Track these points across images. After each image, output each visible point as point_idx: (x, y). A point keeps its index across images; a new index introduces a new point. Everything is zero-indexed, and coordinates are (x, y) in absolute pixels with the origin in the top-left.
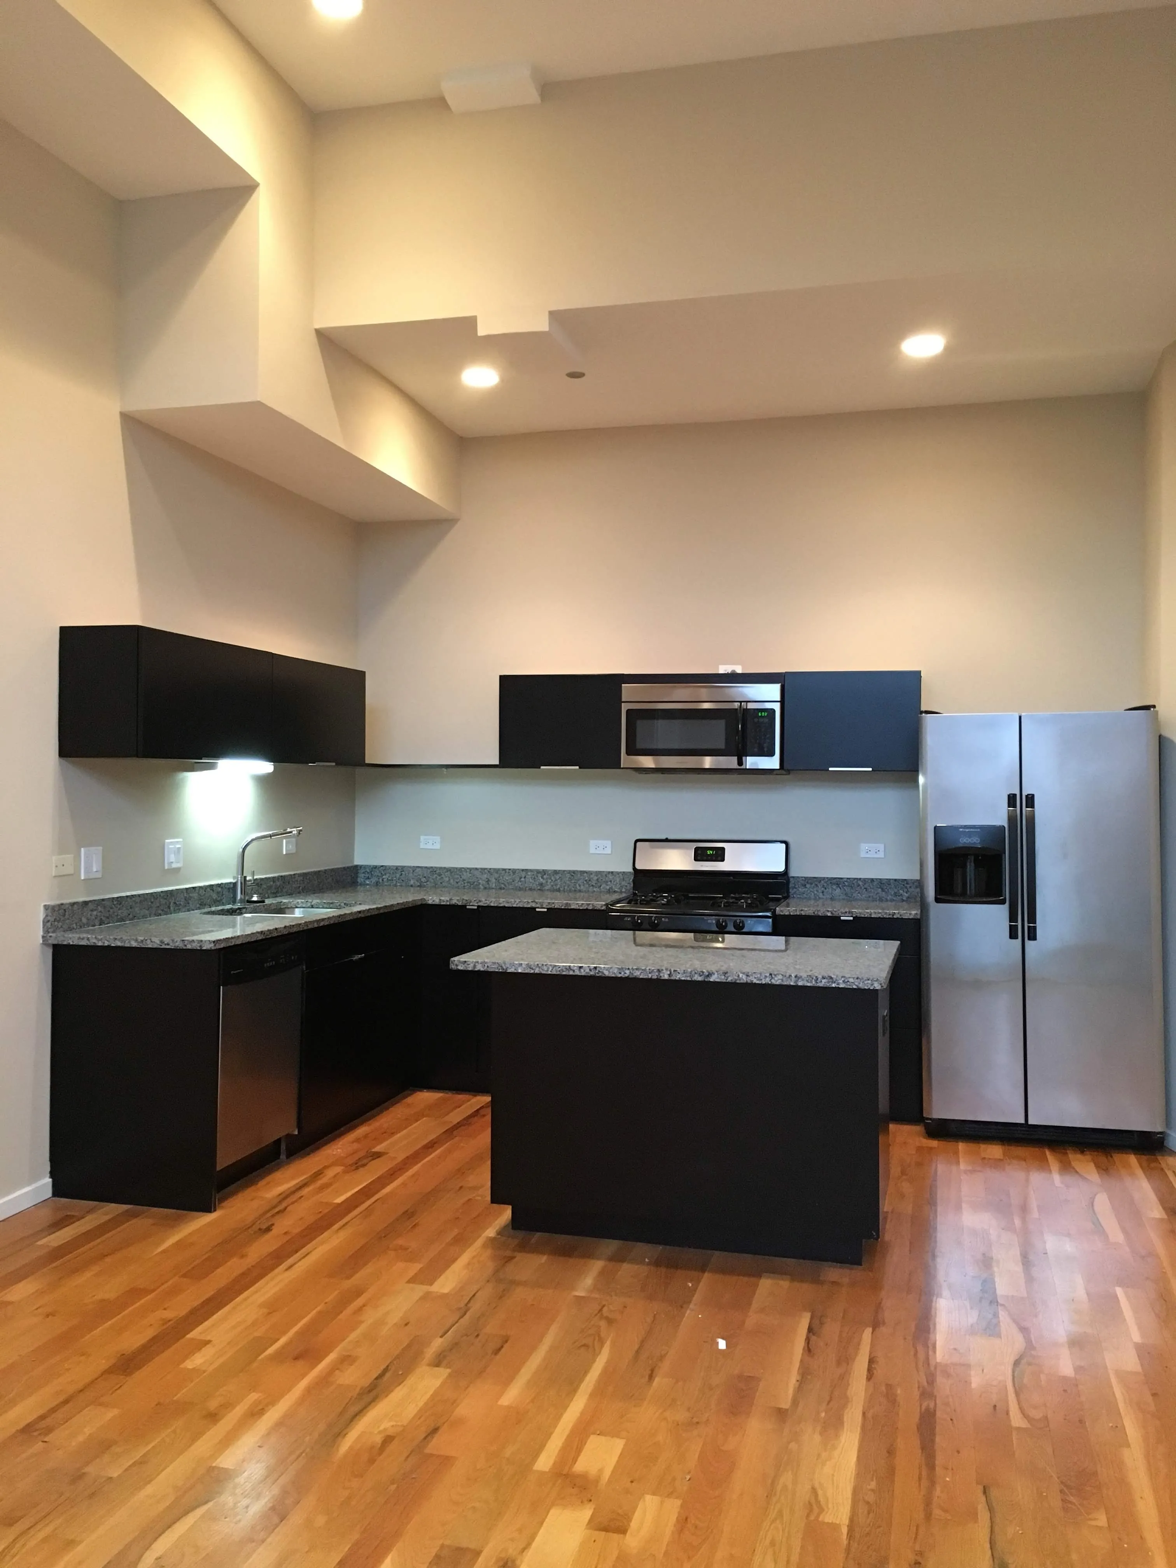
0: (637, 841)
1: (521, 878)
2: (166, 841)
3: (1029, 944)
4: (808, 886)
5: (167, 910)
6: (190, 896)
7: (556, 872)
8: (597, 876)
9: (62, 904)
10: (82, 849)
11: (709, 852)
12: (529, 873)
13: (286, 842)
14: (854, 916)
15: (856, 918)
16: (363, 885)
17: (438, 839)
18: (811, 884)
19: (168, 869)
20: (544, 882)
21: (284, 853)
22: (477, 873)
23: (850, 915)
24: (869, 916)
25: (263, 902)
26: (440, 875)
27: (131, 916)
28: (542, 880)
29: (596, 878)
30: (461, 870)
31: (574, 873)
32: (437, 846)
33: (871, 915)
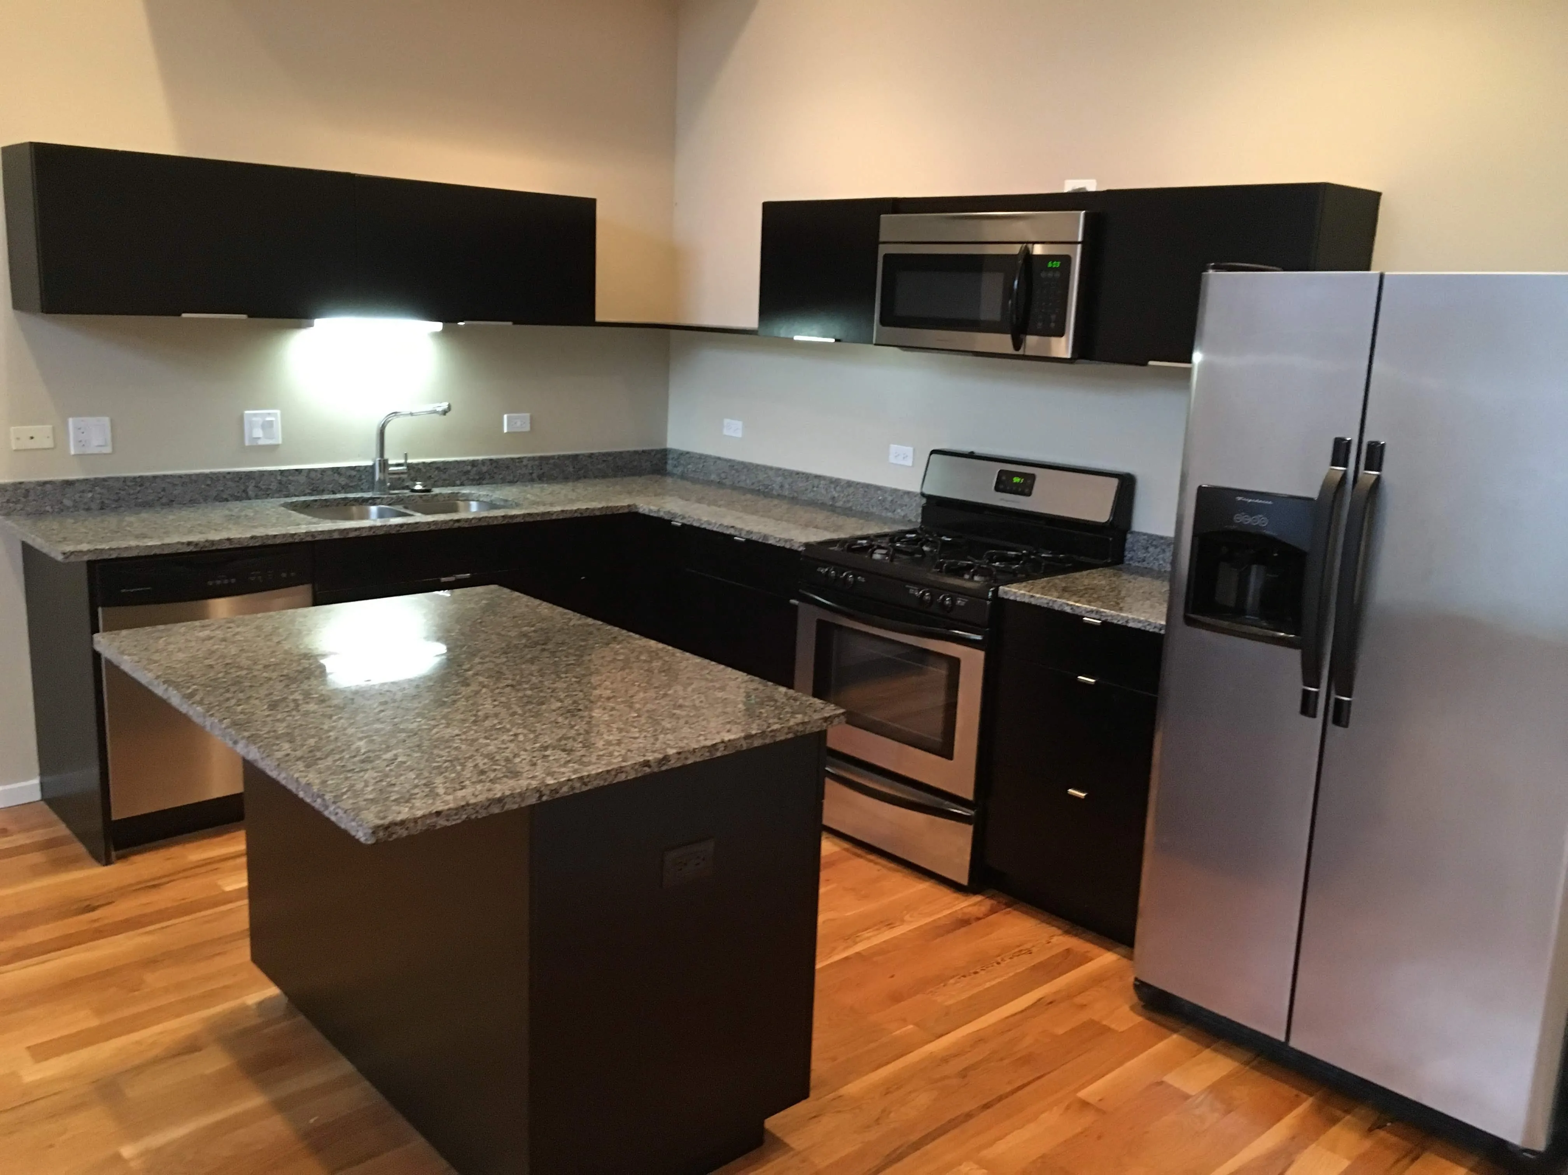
0: (934, 452)
1: (813, 487)
2: (247, 412)
3: (1335, 731)
4: (1151, 549)
5: (243, 496)
6: (289, 480)
7: (850, 484)
8: (891, 496)
9: (21, 483)
10: (71, 420)
11: (1016, 480)
12: (822, 482)
13: (508, 418)
14: (1103, 619)
15: (1104, 623)
16: (671, 475)
17: (739, 424)
18: (1156, 547)
19: (249, 447)
20: (836, 495)
21: (505, 431)
22: (771, 473)
23: (1097, 616)
24: (1124, 624)
25: (429, 491)
26: (737, 471)
27: (164, 500)
28: (834, 493)
29: (890, 498)
30: (757, 466)
31: (868, 486)
32: (739, 435)
33: (1127, 622)
